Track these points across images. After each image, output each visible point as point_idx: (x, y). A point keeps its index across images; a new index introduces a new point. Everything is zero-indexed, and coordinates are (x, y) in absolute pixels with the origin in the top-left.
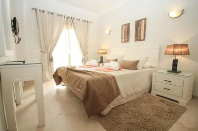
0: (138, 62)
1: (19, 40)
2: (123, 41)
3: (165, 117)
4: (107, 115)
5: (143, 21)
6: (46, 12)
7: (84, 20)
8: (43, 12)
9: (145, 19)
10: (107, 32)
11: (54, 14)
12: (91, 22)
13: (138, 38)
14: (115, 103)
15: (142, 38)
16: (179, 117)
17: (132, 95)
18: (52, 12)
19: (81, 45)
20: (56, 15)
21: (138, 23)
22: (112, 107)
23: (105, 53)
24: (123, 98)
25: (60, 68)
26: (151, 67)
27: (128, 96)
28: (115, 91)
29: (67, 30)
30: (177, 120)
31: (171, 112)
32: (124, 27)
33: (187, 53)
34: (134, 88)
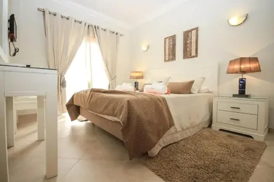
0: (192, 83)
1: (16, 51)
2: (167, 59)
3: (243, 156)
4: (157, 156)
5: (194, 32)
6: (58, 16)
7: (112, 31)
8: (55, 15)
9: (197, 29)
10: (144, 48)
11: (70, 19)
12: (121, 35)
13: (187, 54)
14: (167, 139)
15: (193, 54)
16: (261, 155)
17: (188, 128)
18: (67, 16)
19: (107, 66)
20: (73, 21)
21: (187, 35)
22: (163, 145)
23: (142, 77)
24: (177, 132)
25: (78, 93)
26: (209, 92)
27: (183, 129)
28: (168, 120)
29: (88, 43)
30: (260, 158)
31: (248, 149)
32: (167, 40)
33: (258, 70)
34: (190, 119)
